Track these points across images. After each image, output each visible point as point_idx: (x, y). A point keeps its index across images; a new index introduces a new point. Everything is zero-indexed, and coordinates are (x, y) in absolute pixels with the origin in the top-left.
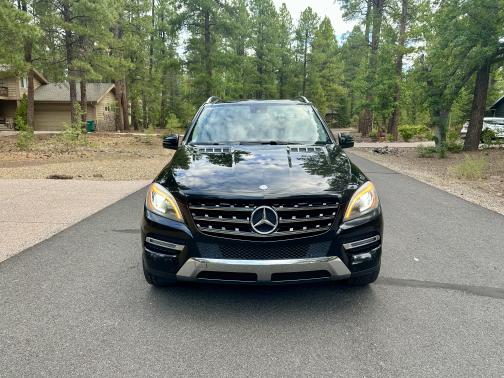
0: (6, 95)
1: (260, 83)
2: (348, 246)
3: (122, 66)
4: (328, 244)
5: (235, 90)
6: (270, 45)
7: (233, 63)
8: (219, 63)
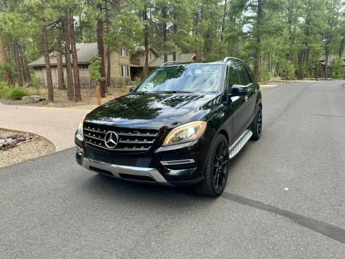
0: (138, 64)
1: (306, 44)
2: (164, 163)
3: (196, 41)
4: (149, 160)
5: (283, 51)
6: (317, 13)
7: (277, 30)
8: (265, 32)
